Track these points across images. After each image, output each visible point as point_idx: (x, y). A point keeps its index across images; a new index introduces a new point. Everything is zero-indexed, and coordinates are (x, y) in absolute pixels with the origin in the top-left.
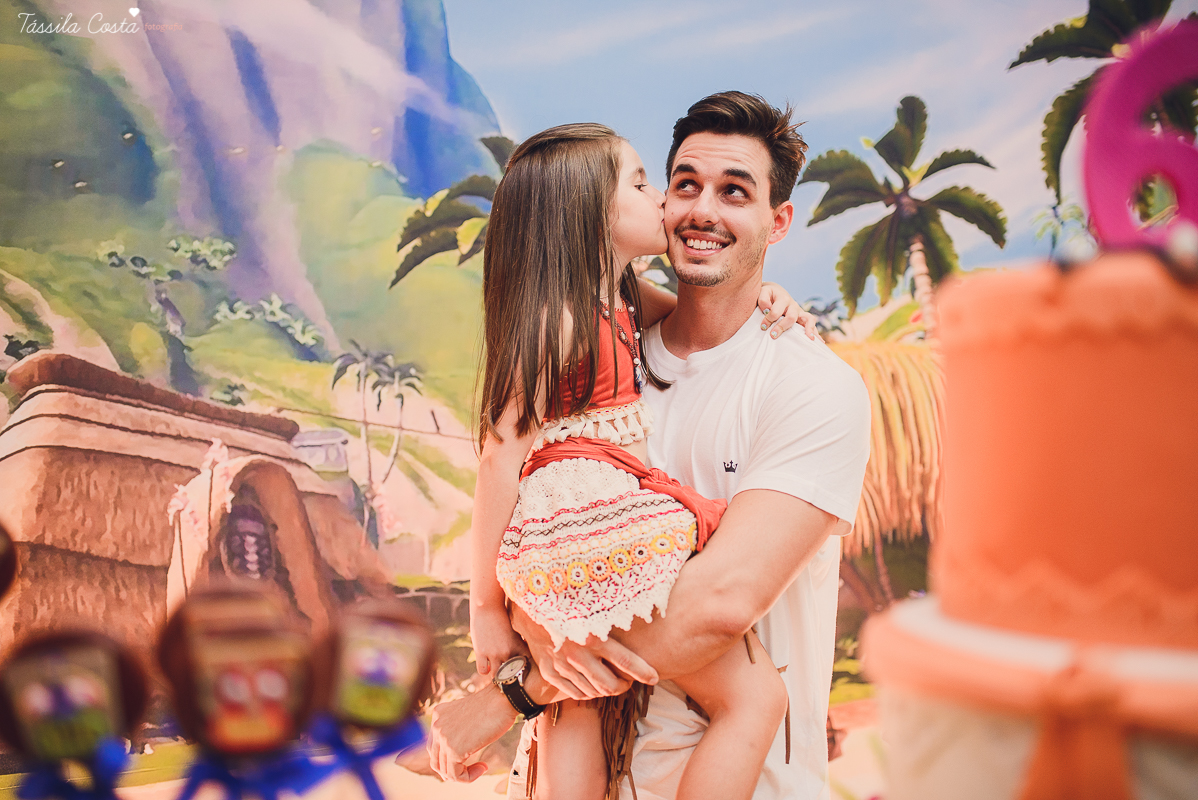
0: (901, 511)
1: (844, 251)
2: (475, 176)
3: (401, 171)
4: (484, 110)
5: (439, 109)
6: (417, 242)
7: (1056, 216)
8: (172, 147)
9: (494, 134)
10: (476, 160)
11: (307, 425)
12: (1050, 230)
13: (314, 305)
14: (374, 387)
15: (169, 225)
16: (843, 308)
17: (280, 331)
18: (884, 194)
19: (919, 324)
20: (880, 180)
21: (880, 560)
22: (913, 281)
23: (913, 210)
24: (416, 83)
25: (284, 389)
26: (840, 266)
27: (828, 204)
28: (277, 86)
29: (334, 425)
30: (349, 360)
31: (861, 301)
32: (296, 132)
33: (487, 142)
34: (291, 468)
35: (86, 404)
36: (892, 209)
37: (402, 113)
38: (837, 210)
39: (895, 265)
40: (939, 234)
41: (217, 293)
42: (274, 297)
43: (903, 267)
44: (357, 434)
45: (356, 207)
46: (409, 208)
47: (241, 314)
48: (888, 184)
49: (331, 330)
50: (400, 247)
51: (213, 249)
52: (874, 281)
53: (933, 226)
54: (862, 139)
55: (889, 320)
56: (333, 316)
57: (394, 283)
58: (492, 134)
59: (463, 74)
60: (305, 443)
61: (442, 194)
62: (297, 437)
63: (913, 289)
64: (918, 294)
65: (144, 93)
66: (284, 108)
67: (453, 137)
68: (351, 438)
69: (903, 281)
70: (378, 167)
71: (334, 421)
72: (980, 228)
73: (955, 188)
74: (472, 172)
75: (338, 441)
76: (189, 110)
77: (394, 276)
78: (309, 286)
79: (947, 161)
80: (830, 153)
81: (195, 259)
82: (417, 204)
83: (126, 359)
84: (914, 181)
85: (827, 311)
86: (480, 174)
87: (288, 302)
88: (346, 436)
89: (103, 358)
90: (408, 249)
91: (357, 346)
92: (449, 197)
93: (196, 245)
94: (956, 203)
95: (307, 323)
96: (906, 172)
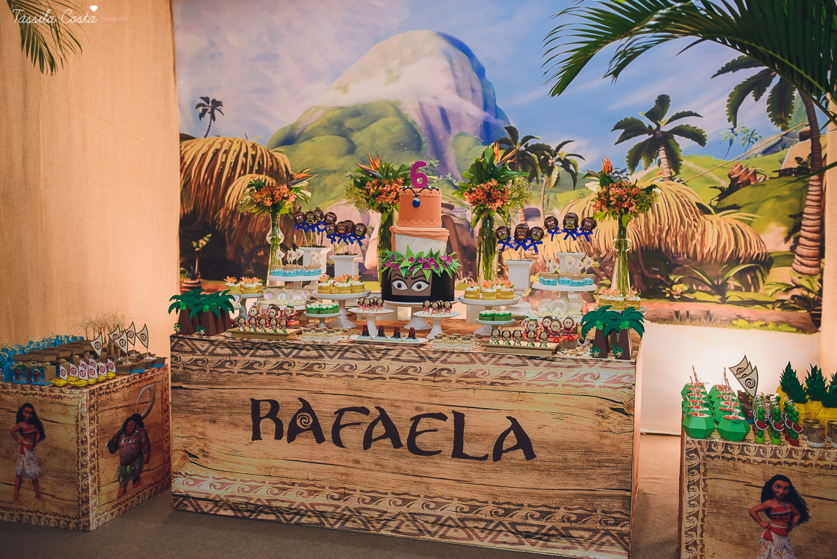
0: (650, 240)
1: (630, 151)
3: (482, 139)
4: (506, 119)
5: (493, 120)
7: (733, 132)
8: (426, 138)
9: (508, 126)
10: (503, 133)
11: (456, 206)
12: (729, 138)
13: (457, 175)
15: (425, 157)
16: (629, 171)
17: (450, 182)
18: (650, 131)
19: (662, 175)
20: (647, 126)
21: (640, 256)
22: (660, 160)
23: (661, 136)
24: (487, 114)
25: (451, 197)
26: (628, 157)
27: (624, 136)
28: (450, 119)
31: (636, 168)
32: (455, 131)
33: (506, 128)
34: (452, 217)
36: (652, 136)
37: (482, 123)
38: (627, 138)
39: (652, 155)
40: (673, 143)
42: (449, 174)
43: (655, 156)
44: (469, 209)
45: (470, 149)
47: (441, 178)
48: (650, 126)
51: (435, 163)
52: (642, 162)
53: (670, 140)
54: (640, 113)
55: (648, 175)
59: (500, 109)
61: (493, 144)
62: (454, 209)
64: (661, 165)
66: (452, 125)
67: (496, 127)
69: (655, 161)
70: (476, 138)
71: (463, 205)
72: (693, 140)
74: (502, 137)
75: (464, 210)
76: (429, 127)
78: (457, 170)
79: (678, 116)
80: (626, 119)
81: (431, 165)
84: (662, 125)
85: (622, 172)
86: (504, 137)
87: (452, 174)
93: (431, 161)
94: (681, 131)
95: (457, 180)
96: (659, 122)
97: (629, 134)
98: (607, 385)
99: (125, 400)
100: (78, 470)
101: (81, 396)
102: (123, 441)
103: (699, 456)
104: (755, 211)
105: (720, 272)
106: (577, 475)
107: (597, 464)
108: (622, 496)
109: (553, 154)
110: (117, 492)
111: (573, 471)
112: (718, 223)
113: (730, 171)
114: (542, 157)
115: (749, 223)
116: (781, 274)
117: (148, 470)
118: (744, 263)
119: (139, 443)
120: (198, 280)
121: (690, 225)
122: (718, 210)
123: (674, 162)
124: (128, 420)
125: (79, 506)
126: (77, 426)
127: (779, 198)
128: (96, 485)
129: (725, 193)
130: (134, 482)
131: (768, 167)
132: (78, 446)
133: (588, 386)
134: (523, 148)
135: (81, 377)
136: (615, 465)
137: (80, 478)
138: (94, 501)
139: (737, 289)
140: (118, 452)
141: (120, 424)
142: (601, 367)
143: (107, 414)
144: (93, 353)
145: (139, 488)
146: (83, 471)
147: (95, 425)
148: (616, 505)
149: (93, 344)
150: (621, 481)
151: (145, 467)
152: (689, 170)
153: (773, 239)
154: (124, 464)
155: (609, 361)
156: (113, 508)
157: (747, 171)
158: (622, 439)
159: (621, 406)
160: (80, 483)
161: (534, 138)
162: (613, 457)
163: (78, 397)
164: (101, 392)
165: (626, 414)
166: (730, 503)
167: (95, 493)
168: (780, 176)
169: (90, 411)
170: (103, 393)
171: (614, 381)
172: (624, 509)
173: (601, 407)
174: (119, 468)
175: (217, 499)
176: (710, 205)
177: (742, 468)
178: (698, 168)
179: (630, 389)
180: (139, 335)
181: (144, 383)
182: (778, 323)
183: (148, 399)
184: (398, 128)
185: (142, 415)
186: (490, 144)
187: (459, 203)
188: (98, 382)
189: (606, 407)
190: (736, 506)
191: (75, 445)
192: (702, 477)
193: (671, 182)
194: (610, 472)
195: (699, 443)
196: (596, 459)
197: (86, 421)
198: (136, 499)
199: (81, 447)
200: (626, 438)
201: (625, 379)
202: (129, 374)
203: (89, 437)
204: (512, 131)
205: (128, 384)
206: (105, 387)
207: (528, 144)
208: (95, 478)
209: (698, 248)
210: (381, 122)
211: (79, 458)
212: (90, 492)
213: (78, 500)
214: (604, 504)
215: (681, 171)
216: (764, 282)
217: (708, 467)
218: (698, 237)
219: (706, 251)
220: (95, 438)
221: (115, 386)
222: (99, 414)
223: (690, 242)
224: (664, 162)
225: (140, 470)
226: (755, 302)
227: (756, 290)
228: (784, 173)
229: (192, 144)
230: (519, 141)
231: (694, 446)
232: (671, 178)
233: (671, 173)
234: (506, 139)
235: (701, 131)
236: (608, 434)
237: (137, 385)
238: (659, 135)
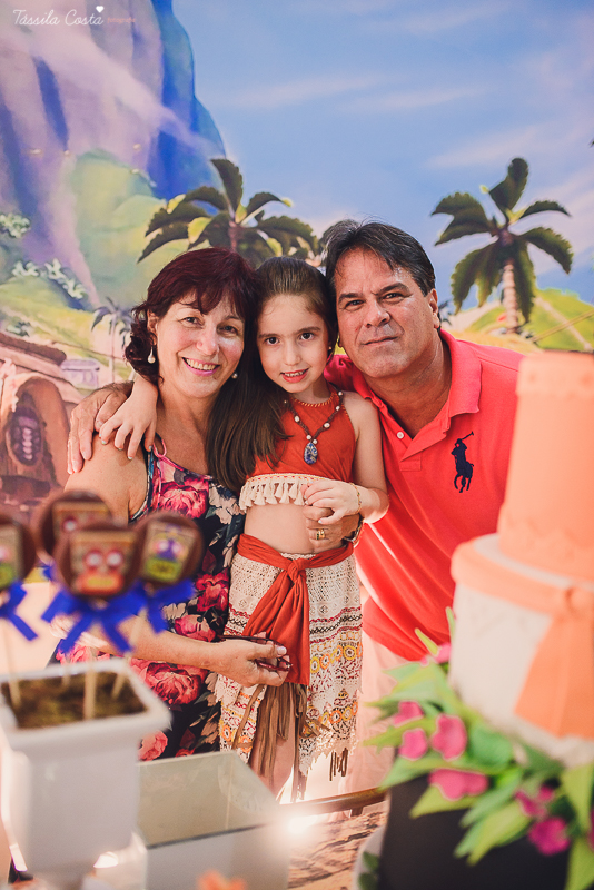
2: (205, 187)
3: (152, 178)
4: (216, 139)
5: (184, 135)
6: (159, 231)
9: (220, 157)
10: (207, 175)
11: (72, 355)
13: (83, 269)
14: (121, 332)
16: (453, 306)
17: (58, 286)
18: (491, 227)
19: (502, 322)
20: (489, 217)
22: (503, 292)
24: (169, 114)
25: (57, 328)
26: (454, 276)
27: (452, 231)
28: (69, 106)
29: (90, 356)
30: (105, 311)
31: (465, 302)
32: (79, 142)
33: (217, 163)
34: (59, 384)
36: (494, 239)
37: (156, 135)
38: (456, 235)
39: (492, 280)
40: (526, 260)
41: (15, 255)
42: (56, 262)
43: (497, 281)
44: (107, 364)
45: (119, 202)
46: (156, 205)
47: (31, 272)
48: (494, 221)
49: (93, 289)
50: (147, 234)
51: (14, 222)
52: (476, 289)
53: (522, 254)
54: (481, 187)
55: (483, 318)
56: (97, 279)
57: (141, 259)
59: (203, 110)
60: (71, 367)
61: (180, 198)
62: (65, 362)
63: (502, 298)
64: (506, 301)
66: (72, 124)
67: (191, 156)
68: (102, 367)
69: (495, 291)
70: (137, 174)
71: (91, 354)
72: (555, 259)
73: (540, 228)
74: (203, 184)
75: (93, 368)
77: (141, 254)
78: (81, 256)
79: (538, 208)
80: (457, 194)
82: (162, 204)
84: (513, 220)
86: (208, 186)
87: (65, 266)
88: (99, 365)
90: (153, 235)
91: (111, 302)
92: (185, 200)
94: (541, 238)
95: (77, 282)
96: (509, 213)
97: (459, 228)
109: (316, 246)
114: (293, 251)
123: (525, 298)
134: (250, 222)
152: (544, 318)
161: (277, 200)
178: (557, 315)
186: (173, 197)
187: (82, 347)
193: (515, 337)
204: (228, 172)
207: (261, 214)
215: (533, 317)
224: (510, 295)
230: (244, 202)
232: (517, 330)
233: (517, 320)
234: (213, 191)
235: (567, 244)
238: (508, 241)
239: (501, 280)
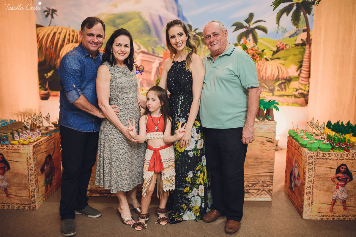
1: (238, 36)
4: (187, 21)
7: (278, 29)
8: (153, 28)
12: (277, 31)
15: (152, 37)
18: (246, 27)
27: (236, 29)
35: (145, 55)
36: (246, 30)
41: (157, 43)
43: (248, 37)
48: (246, 26)
51: (157, 39)
53: (254, 32)
58: (188, 24)
59: (184, 17)
65: (150, 22)
72: (263, 31)
73: (258, 26)
76: (154, 24)
79: (257, 22)
80: (237, 22)
81: (155, 40)
83: (148, 51)
89: (146, 51)
94: (258, 28)
96: (250, 24)
97: (238, 29)
98: (265, 131)
99: (45, 149)
100: (29, 182)
101: (29, 148)
102: (45, 167)
103: (313, 158)
104: (285, 60)
105: (272, 84)
106: (252, 168)
107: (261, 163)
108: (270, 175)
110: (44, 191)
111: (251, 167)
112: (272, 65)
113: (277, 44)
115: (283, 65)
116: (294, 84)
117: (54, 179)
118: (281, 80)
119: (51, 167)
120: (48, 91)
121: (261, 66)
122: (272, 59)
123: (255, 40)
124: (47, 157)
125: (30, 199)
126: (28, 162)
127: (295, 55)
128: (37, 188)
129: (275, 53)
130: (50, 185)
131: (291, 43)
132: (28, 171)
133: (258, 132)
134: (194, 33)
135: (25, 140)
136: (267, 163)
137: (30, 186)
138: (37, 196)
139: (278, 90)
140: (44, 173)
141: (44, 160)
142: (263, 124)
143: (39, 155)
144: (26, 127)
145: (52, 188)
146: (31, 183)
147: (36, 161)
148: (268, 179)
149: (25, 123)
150: (270, 169)
151: (53, 178)
152: (261, 44)
153: (292, 71)
154: (46, 178)
155: (266, 122)
156: (44, 198)
157: (283, 44)
158: (271, 153)
159: (270, 140)
160: (30, 188)
162: (267, 160)
163: (27, 149)
164: (37, 146)
165: (273, 143)
166: (324, 176)
167: (37, 192)
168: (295, 46)
169: (33, 155)
170: (38, 146)
171: (268, 130)
172: (271, 180)
173: (262, 141)
174: (45, 179)
175: (92, 189)
176: (269, 58)
177: (329, 162)
178: (264, 43)
179: (274, 132)
180: (45, 118)
181: (51, 140)
182: (293, 103)
183: (53, 147)
184: (140, 24)
185: (51, 154)
188: (35, 141)
189: (265, 140)
190: (326, 177)
191: (27, 171)
192: (314, 166)
194: (266, 166)
195: (313, 153)
196: (260, 161)
197: (32, 160)
198: (51, 192)
199: (30, 172)
200: (272, 152)
201: (272, 129)
202: (46, 137)
203: (34, 167)
204: (190, 26)
205: (46, 141)
206: (38, 143)
207: (196, 32)
208: (37, 186)
209: (264, 75)
210: (132, 22)
211: (29, 177)
212: (35, 192)
213: (29, 196)
214: (263, 179)
215: (258, 44)
216: (288, 87)
217: (316, 162)
218: (264, 70)
219: (267, 76)
220: (36, 167)
221: (42, 142)
222: (37, 156)
223: (261, 72)
224: (252, 40)
225: (52, 180)
226: (285, 95)
227: (285, 91)
228: (297, 45)
229: (43, 29)
231: (311, 155)
235: (266, 28)
236: (265, 151)
237: (49, 141)
238: (250, 29)
239: (249, 37)
